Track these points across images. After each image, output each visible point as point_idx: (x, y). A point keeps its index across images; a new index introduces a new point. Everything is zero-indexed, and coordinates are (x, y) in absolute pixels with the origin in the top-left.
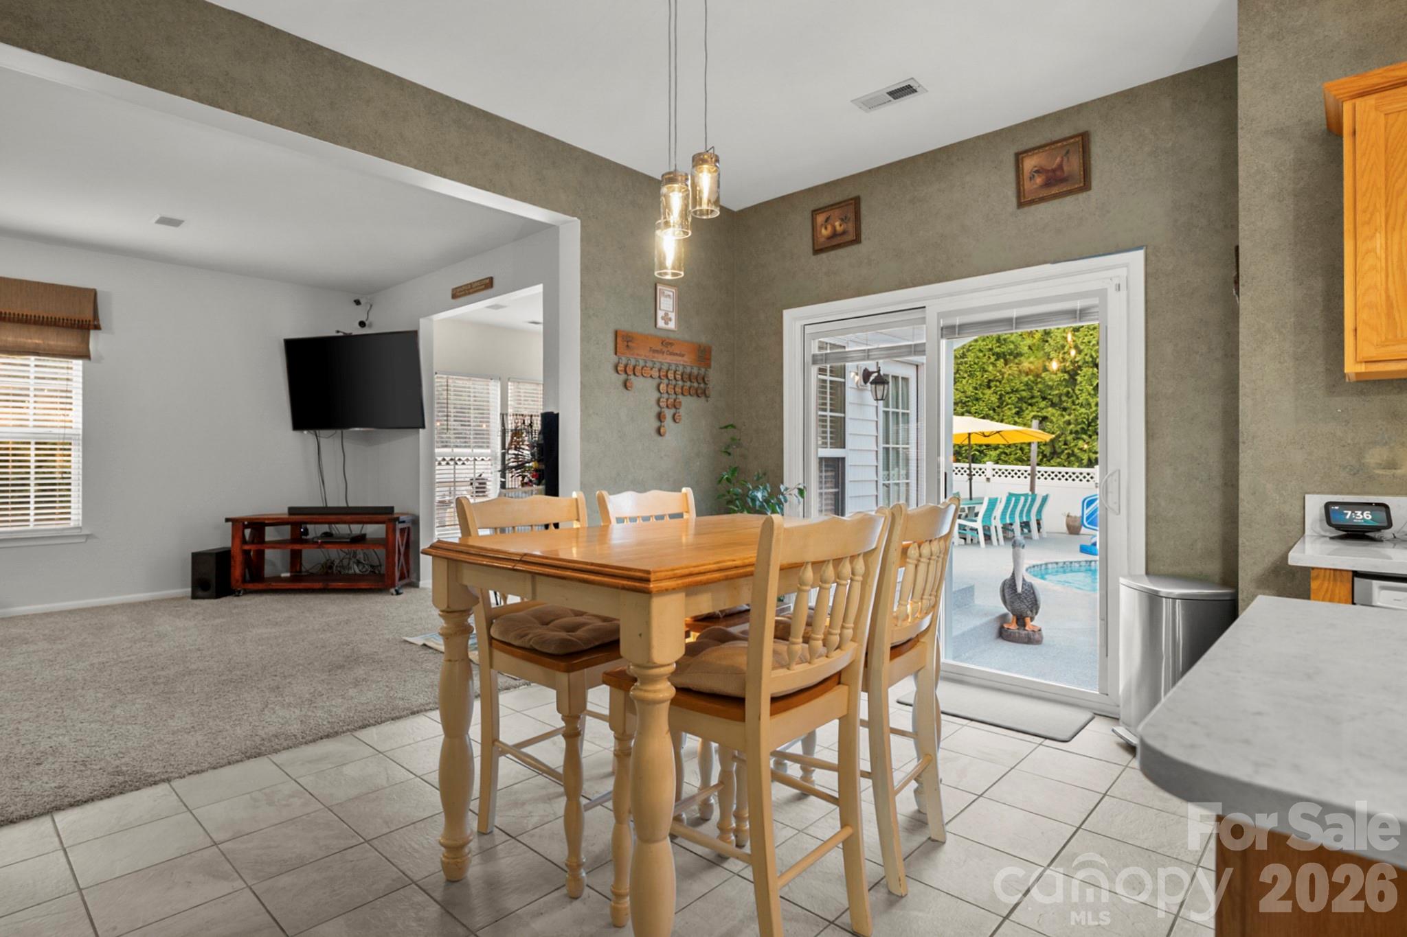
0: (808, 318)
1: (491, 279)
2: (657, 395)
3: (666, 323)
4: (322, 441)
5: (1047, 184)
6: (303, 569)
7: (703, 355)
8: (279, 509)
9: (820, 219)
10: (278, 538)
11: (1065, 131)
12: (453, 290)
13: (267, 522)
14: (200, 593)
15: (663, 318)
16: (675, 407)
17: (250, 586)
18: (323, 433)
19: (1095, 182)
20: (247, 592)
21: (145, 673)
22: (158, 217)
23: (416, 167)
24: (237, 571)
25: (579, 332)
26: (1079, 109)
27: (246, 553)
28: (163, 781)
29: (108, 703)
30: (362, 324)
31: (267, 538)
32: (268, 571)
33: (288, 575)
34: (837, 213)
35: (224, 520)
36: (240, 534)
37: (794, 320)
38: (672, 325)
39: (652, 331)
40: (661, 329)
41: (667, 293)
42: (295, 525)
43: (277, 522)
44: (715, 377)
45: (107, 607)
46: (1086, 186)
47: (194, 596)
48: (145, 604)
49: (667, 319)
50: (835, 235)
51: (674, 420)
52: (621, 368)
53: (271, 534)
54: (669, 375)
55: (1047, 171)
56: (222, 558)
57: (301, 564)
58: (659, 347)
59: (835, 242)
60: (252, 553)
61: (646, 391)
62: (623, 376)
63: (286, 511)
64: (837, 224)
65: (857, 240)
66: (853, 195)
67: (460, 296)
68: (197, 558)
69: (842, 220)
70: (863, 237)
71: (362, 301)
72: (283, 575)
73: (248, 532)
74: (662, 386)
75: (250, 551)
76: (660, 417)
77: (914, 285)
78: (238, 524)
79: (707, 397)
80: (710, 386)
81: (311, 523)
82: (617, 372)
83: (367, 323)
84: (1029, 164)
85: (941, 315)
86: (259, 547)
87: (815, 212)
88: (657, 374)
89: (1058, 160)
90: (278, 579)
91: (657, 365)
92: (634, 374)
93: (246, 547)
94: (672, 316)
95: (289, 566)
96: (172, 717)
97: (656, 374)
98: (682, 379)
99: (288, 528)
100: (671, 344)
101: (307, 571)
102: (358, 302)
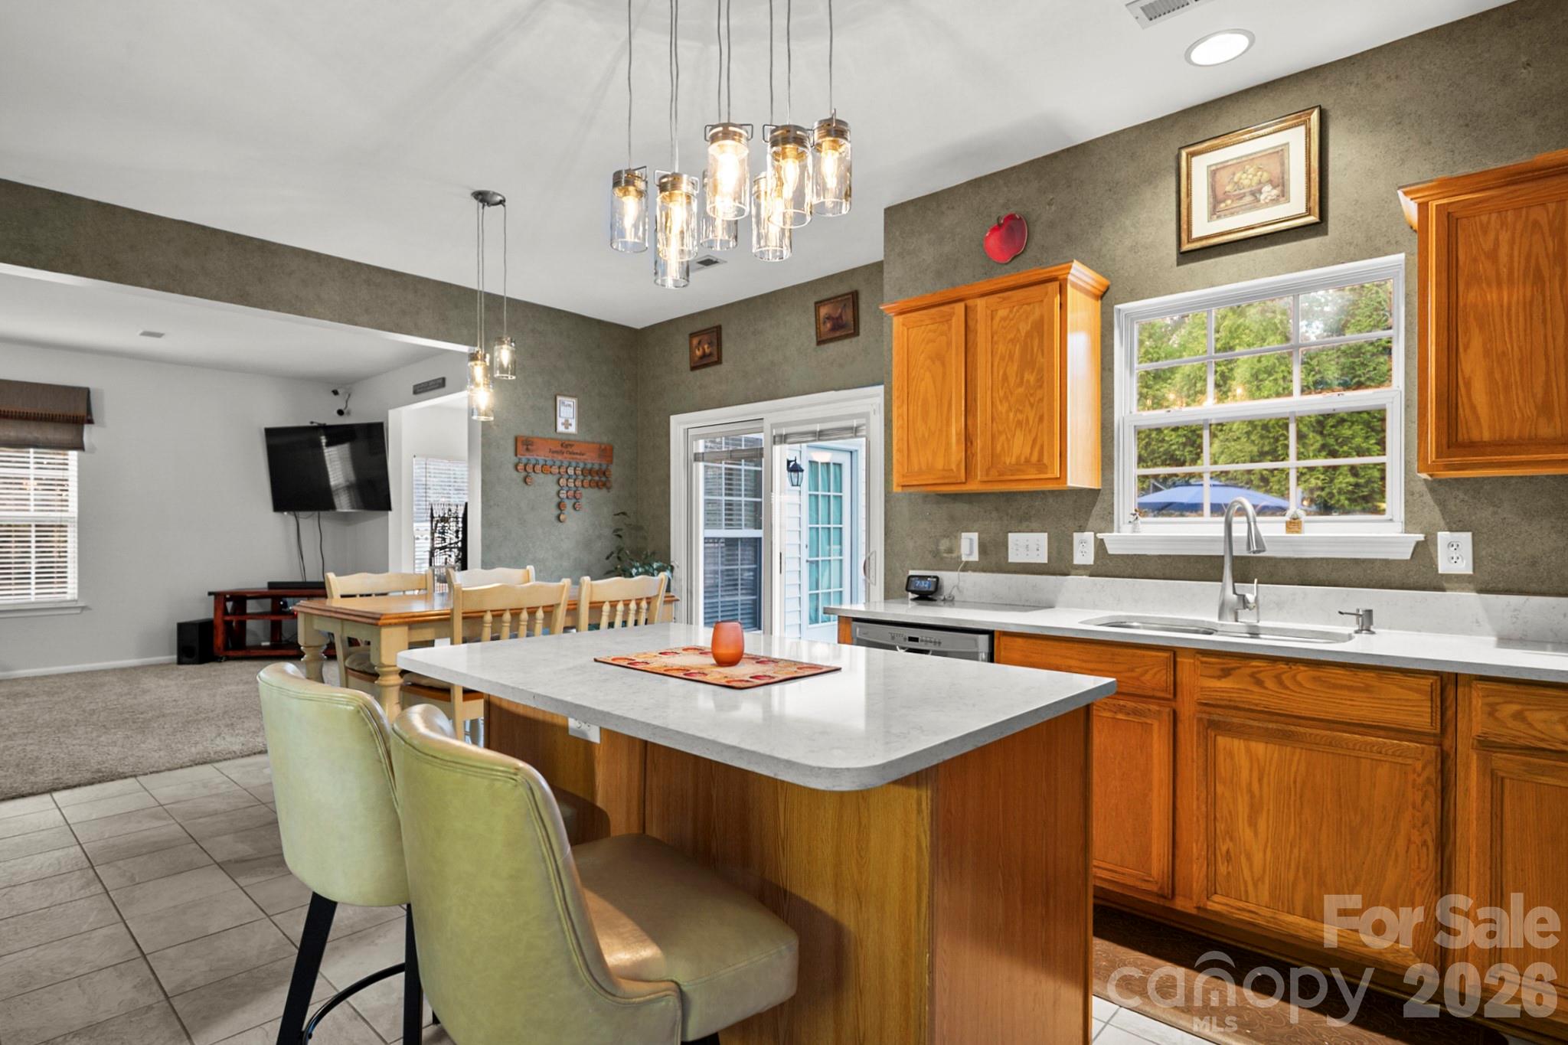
0: (687, 423)
1: (444, 379)
2: (557, 488)
3: (567, 428)
4: (301, 521)
5: (834, 329)
6: (283, 639)
7: (606, 452)
8: (260, 583)
9: (695, 341)
10: (260, 610)
11: (843, 289)
12: (415, 386)
13: (248, 595)
14: (185, 659)
15: (563, 424)
16: (575, 497)
17: (231, 653)
18: (301, 514)
19: (862, 331)
20: (228, 659)
21: (127, 716)
22: (141, 331)
23: (331, 320)
24: (219, 640)
25: (480, 439)
26: (853, 272)
27: (228, 624)
28: (131, 776)
29: (95, 734)
30: (340, 413)
31: (249, 611)
32: (250, 640)
33: (267, 644)
34: (706, 337)
35: (206, 594)
36: (222, 606)
37: (678, 424)
38: (573, 429)
39: (553, 435)
40: (560, 434)
41: (566, 403)
42: (276, 599)
43: (258, 596)
44: (616, 472)
45: (101, 671)
46: (856, 333)
47: (180, 662)
48: (135, 668)
49: (567, 424)
50: (704, 356)
51: (575, 509)
52: (521, 466)
53: (252, 607)
54: (569, 472)
55: (833, 318)
56: (204, 628)
57: (281, 634)
58: (559, 448)
59: (705, 362)
60: (234, 624)
61: (546, 486)
62: (524, 474)
63: (265, 585)
64: (706, 347)
65: (719, 362)
66: (717, 324)
67: (420, 392)
68: (182, 627)
69: (709, 344)
70: (724, 359)
71: (339, 391)
72: (264, 644)
73: (229, 605)
74: (561, 480)
75: (231, 622)
76: (560, 506)
77: (755, 402)
78: (219, 597)
79: (608, 489)
80: (612, 478)
81: (290, 596)
82: (517, 470)
83: (345, 411)
84: (824, 311)
85: (773, 426)
86: (241, 618)
87: (692, 335)
88: (557, 471)
89: (839, 311)
90: (260, 647)
91: (558, 463)
92: (534, 471)
93: (228, 618)
94: (573, 422)
95: (269, 636)
96: (144, 743)
97: (555, 470)
98: (582, 474)
99: (269, 601)
100: (571, 446)
101: (286, 641)
102: (335, 393)
